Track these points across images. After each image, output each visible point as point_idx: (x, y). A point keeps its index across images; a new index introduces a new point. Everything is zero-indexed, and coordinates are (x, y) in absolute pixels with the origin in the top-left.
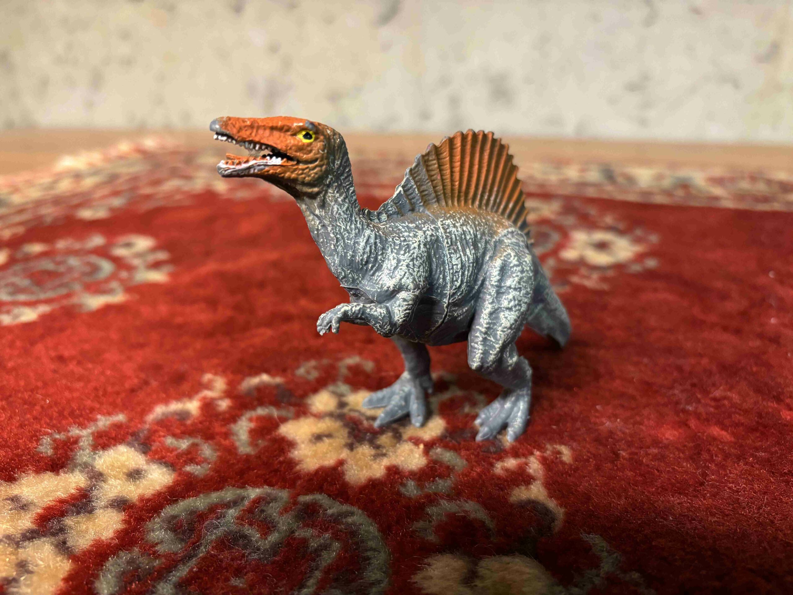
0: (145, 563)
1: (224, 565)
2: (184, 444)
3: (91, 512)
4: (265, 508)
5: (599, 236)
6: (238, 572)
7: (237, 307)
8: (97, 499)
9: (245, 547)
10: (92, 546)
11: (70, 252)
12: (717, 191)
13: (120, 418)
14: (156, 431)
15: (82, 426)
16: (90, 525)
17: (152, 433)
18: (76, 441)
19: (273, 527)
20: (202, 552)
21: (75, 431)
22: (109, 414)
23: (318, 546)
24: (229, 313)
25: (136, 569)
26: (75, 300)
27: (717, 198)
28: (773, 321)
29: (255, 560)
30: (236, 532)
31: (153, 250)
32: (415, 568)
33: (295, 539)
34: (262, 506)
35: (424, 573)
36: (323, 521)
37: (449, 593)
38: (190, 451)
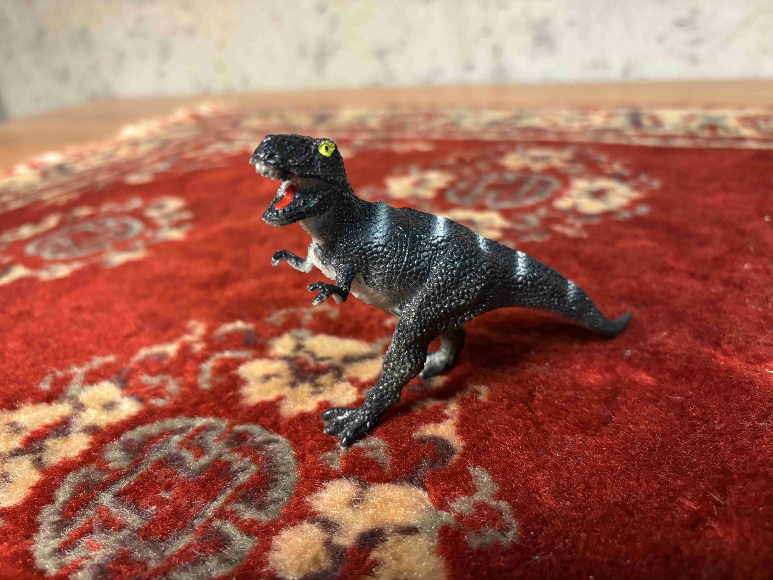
0: (96, 476)
1: (158, 480)
2: (155, 381)
3: (67, 435)
5: (600, 184)
6: (168, 488)
7: (236, 262)
8: (74, 425)
10: (60, 462)
12: (746, 132)
15: (80, 365)
18: (71, 377)
22: (104, 355)
25: (87, 482)
26: (103, 258)
31: (181, 210)
32: (312, 490)
33: (220, 462)
34: (202, 433)
35: (318, 494)
36: (249, 447)
37: (333, 512)
38: (159, 387)
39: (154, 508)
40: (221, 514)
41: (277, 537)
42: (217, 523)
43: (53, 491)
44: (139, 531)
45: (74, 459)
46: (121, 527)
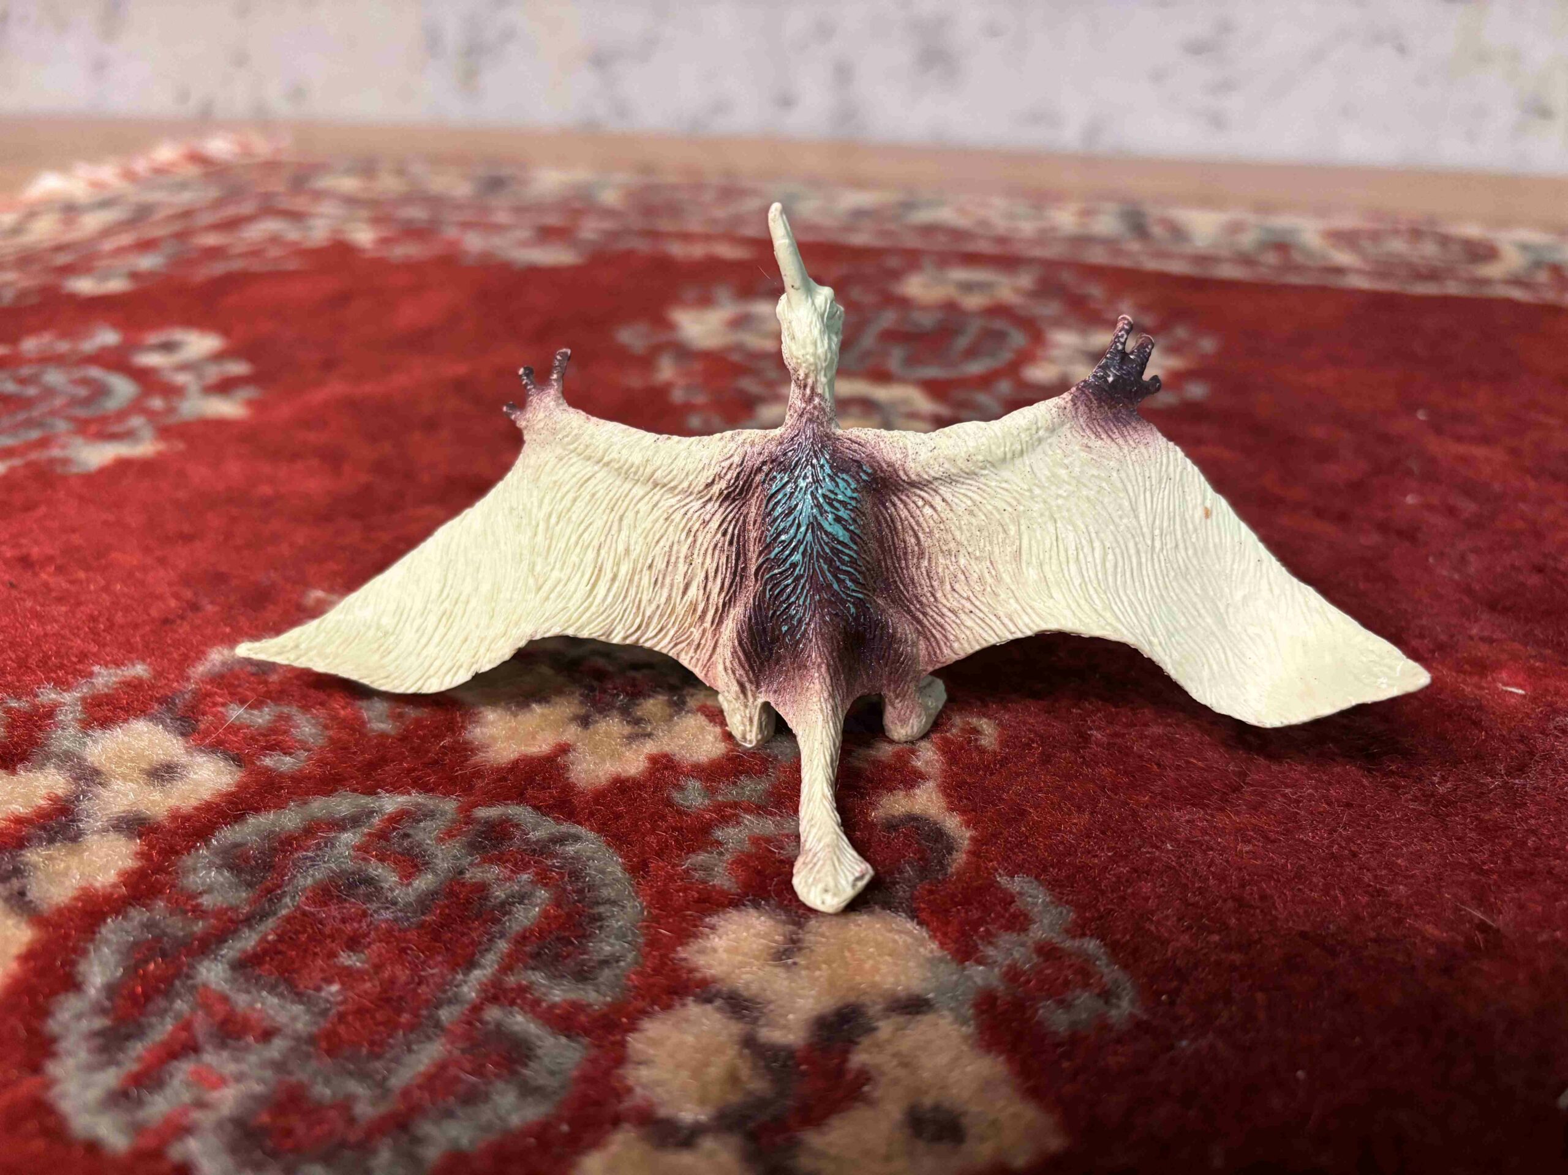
0: (176, 926)
1: (327, 930)
2: (262, 717)
3: (75, 838)
4: (411, 832)
6: (354, 943)
7: (381, 467)
8: (88, 816)
9: (368, 898)
10: (77, 899)
11: (48, 359)
12: (1343, 257)
13: (139, 670)
14: (208, 694)
15: (62, 684)
16: (74, 862)
17: (201, 697)
18: (50, 713)
19: (423, 864)
20: (287, 907)
21: (48, 695)
22: (118, 664)
23: (508, 897)
24: (364, 478)
25: (157, 939)
26: (56, 452)
27: (1339, 271)
28: (1410, 499)
29: (386, 921)
30: (353, 873)
31: (218, 357)
32: (686, 933)
33: (463, 885)
34: (406, 826)
35: (702, 943)
36: (520, 851)
37: (744, 976)
38: (273, 730)
39: (335, 988)
40: (495, 993)
41: (636, 1035)
42: (493, 1014)
43: (73, 964)
44: (312, 1040)
45: (109, 890)
46: (267, 1035)
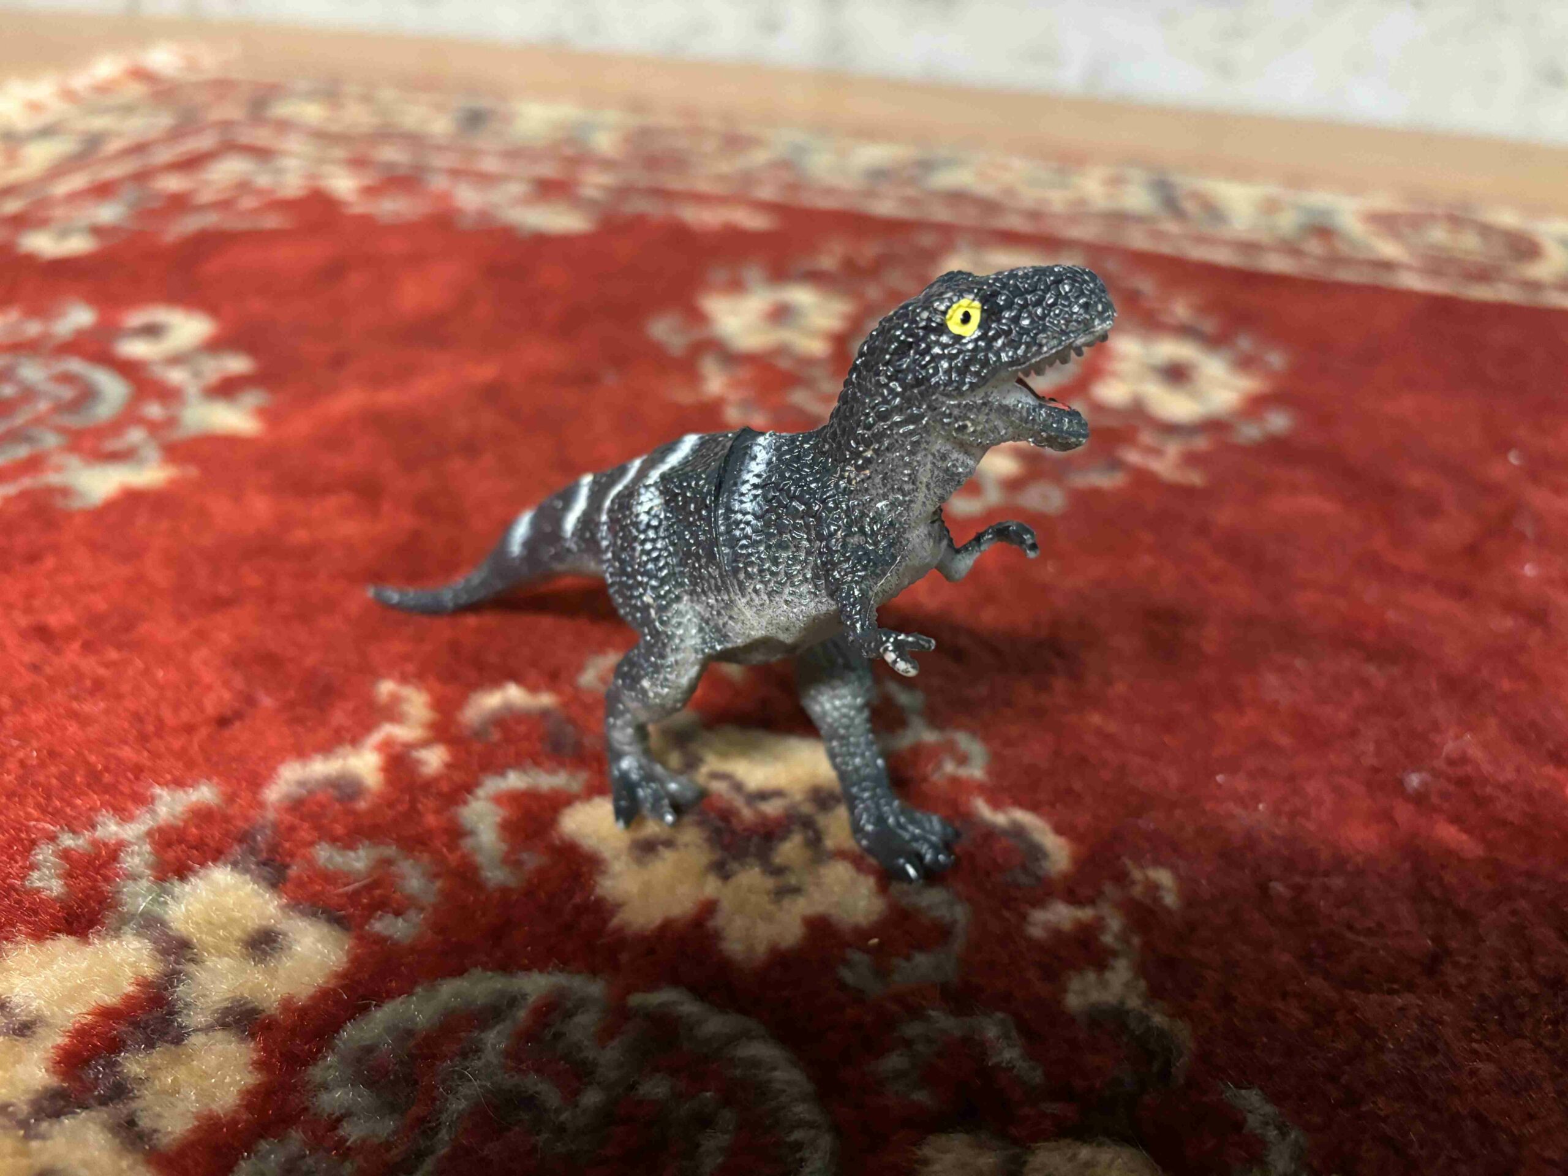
2: (360, 862)
3: (178, 1040)
4: (563, 1029)
5: (1169, 349)
8: (187, 1007)
9: (535, 1126)
11: (19, 347)
12: (1388, 249)
13: (206, 794)
14: (291, 830)
15: (124, 815)
17: (285, 833)
18: (114, 852)
19: (587, 1075)
20: (444, 1142)
21: (109, 828)
22: (179, 783)
23: (690, 1119)
26: (51, 478)
27: (1387, 266)
29: (560, 1157)
30: (511, 1091)
31: (214, 346)
33: (639, 1104)
34: (556, 1022)
36: (692, 1057)
38: (377, 883)
